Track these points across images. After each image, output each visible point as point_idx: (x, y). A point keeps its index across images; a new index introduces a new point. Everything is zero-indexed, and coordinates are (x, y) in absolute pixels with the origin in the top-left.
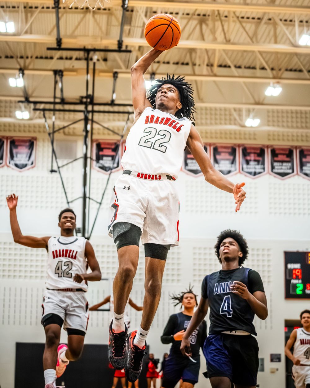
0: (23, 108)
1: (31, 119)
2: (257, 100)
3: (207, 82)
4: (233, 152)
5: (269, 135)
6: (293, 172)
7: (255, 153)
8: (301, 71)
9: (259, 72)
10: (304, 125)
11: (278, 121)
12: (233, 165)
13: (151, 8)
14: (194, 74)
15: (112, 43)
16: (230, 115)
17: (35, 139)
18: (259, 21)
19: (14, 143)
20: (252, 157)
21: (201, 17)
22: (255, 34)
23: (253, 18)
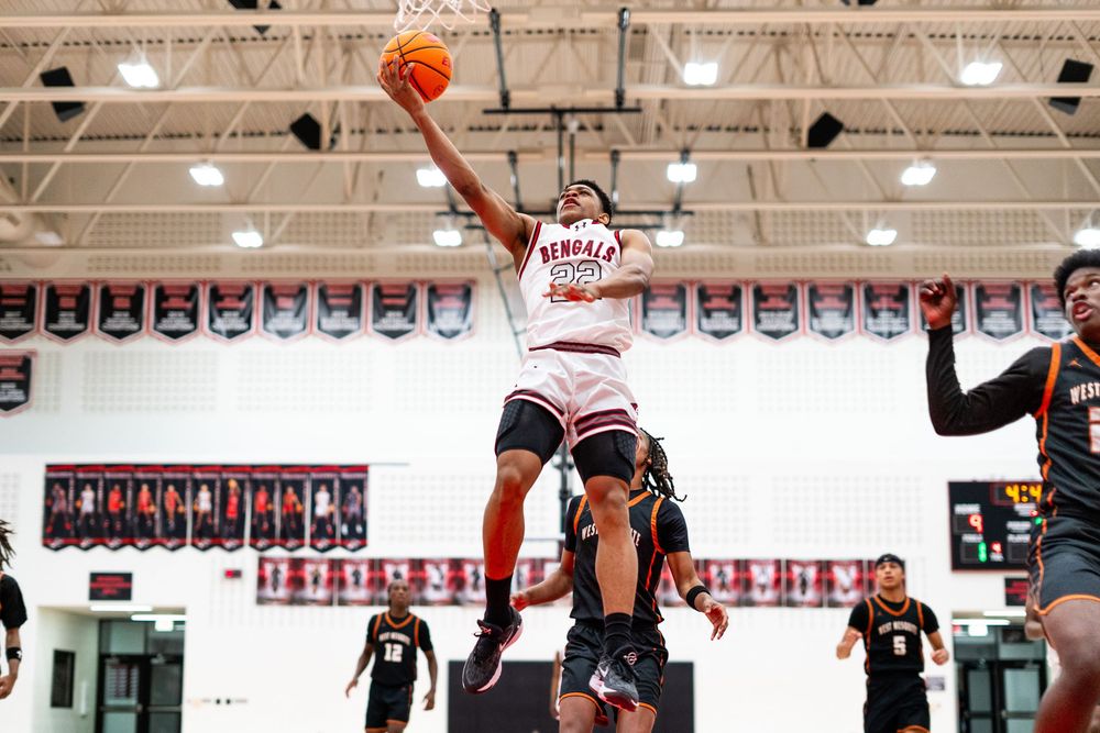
0: (449, 225)
1: (463, 245)
2: (889, 194)
3: (791, 162)
4: (847, 294)
5: (916, 260)
6: (964, 329)
7: (889, 295)
8: (976, 133)
9: (891, 139)
10: (984, 238)
11: (934, 233)
12: (848, 320)
13: (681, 25)
14: (767, 149)
15: (606, 97)
16: (841, 224)
17: (474, 282)
18: (890, 39)
19: (434, 292)
20: (884, 303)
21: (778, 37)
22: (884, 67)
23: (879, 35)
